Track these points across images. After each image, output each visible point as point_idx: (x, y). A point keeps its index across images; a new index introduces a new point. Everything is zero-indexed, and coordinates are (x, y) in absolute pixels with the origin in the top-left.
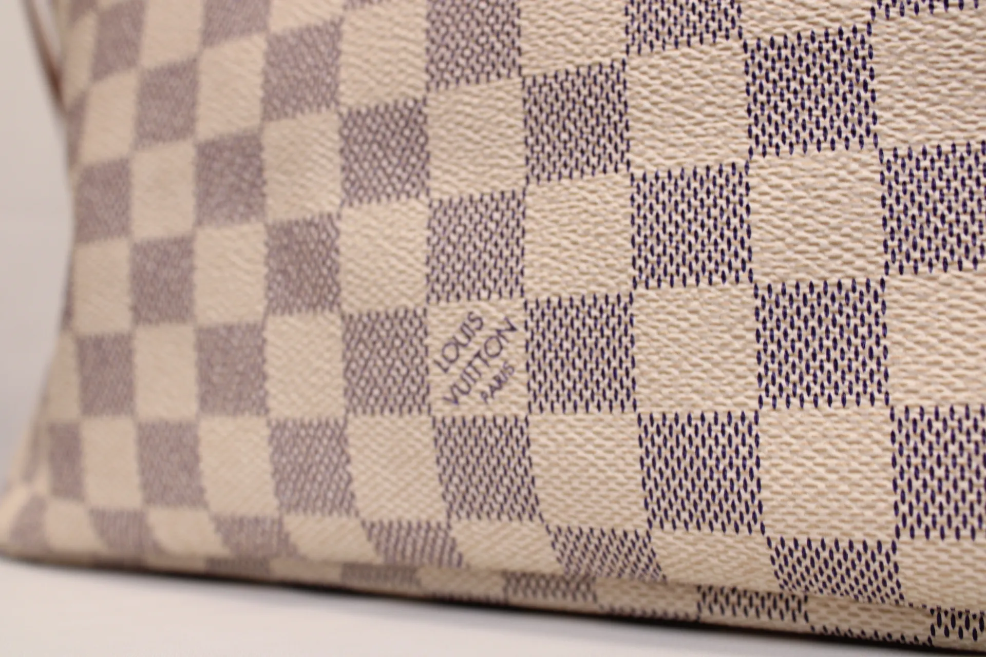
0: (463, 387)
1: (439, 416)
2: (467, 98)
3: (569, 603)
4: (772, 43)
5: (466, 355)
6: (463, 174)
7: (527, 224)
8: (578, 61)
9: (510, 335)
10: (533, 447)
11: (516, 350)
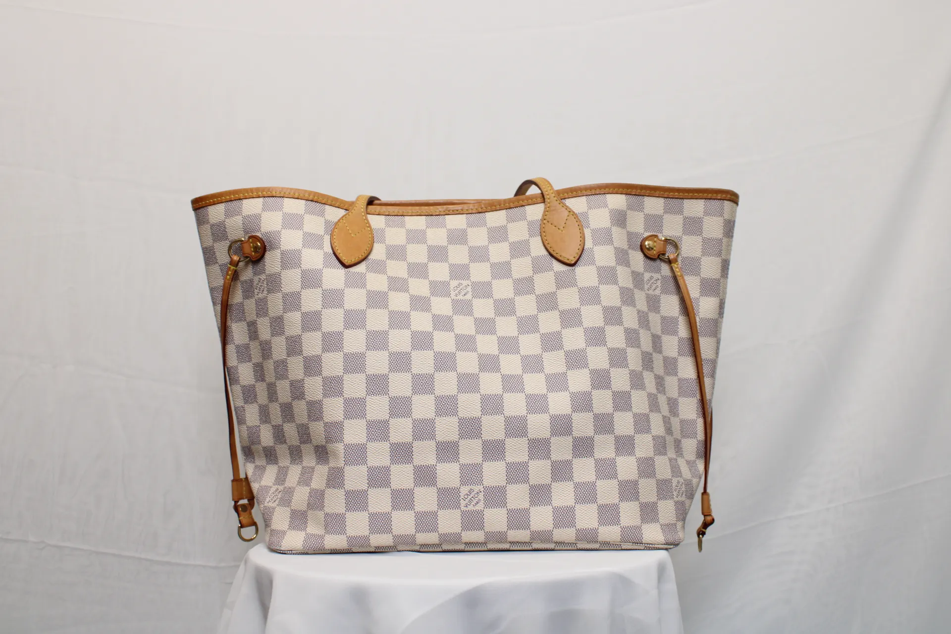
0: (469, 504)
1: (463, 510)
2: (469, 442)
4: (533, 439)
5: (470, 497)
6: (468, 458)
7: (483, 470)
8: (495, 438)
9: (480, 493)
10: (485, 516)
11: (481, 496)
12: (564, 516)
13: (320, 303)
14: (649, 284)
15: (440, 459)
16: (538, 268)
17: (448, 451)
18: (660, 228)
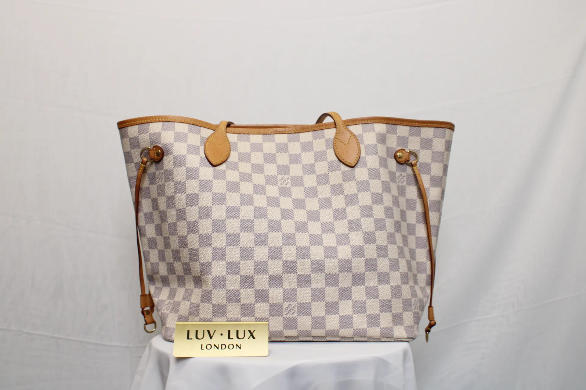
0: (288, 313)
1: (284, 317)
2: (289, 276)
3: (295, 340)
4: (328, 274)
5: (289, 309)
6: (288, 285)
7: (298, 293)
8: (305, 273)
9: (295, 307)
10: (298, 320)
11: (296, 309)
12: (346, 321)
13: (198, 188)
14: (399, 179)
15: (271, 285)
16: (331, 168)
17: (276, 281)
18: (406, 145)
